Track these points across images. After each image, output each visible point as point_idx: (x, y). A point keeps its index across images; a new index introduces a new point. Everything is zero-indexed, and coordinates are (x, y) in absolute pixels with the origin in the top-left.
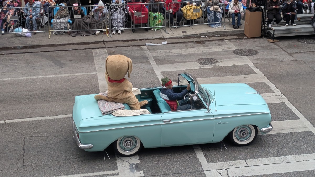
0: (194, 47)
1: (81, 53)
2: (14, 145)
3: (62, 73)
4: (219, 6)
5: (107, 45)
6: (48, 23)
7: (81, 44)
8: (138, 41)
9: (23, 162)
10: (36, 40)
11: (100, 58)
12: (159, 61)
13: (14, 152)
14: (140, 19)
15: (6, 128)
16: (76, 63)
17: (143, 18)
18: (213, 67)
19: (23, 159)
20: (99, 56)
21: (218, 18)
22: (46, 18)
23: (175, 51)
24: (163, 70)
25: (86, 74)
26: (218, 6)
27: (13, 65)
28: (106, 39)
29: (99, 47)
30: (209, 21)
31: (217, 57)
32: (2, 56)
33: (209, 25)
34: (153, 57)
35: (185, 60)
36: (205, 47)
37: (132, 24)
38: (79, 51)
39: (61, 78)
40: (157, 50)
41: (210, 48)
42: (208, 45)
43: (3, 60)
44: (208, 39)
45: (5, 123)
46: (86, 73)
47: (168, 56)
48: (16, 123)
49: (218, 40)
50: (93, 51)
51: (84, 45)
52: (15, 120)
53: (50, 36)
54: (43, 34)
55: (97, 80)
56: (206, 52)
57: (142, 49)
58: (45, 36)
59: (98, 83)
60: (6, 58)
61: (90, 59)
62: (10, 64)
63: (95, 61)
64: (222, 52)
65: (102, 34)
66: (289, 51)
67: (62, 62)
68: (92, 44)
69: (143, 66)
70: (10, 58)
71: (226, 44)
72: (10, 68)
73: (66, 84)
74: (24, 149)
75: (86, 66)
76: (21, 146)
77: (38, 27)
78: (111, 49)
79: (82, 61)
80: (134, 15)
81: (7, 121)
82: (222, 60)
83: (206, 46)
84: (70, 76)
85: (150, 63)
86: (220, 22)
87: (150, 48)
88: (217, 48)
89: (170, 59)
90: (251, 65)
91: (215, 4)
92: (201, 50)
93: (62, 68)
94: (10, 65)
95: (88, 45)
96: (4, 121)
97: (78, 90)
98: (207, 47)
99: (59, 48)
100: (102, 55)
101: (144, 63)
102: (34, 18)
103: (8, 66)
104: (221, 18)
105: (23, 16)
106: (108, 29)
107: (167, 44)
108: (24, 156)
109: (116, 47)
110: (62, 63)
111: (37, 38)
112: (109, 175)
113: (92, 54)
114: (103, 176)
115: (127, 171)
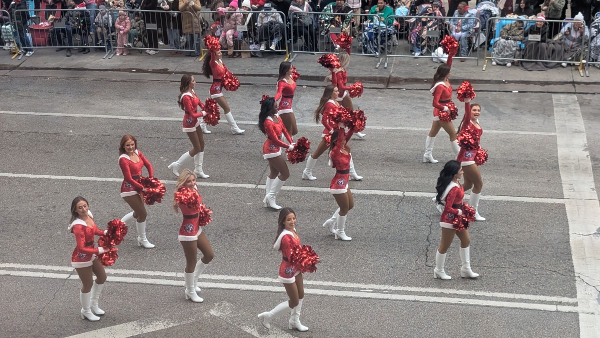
1: (532, 97)
2: (414, 232)
3: (499, 128)
5: (579, 88)
6: (484, 45)
7: (535, 83)
9: (427, 259)
10: (462, 71)
11: (565, 109)
13: (413, 243)
15: (405, 203)
16: (523, 115)
19: (426, 255)
20: (563, 106)
22: (483, 38)
25: (537, 133)
27: (423, 108)
28: (578, 78)
29: (565, 91)
32: (407, 91)
38: (531, 94)
39: (497, 136)
43: (409, 97)
45: (404, 195)
46: (539, 131)
48: (419, 198)
50: (553, 96)
51: (539, 85)
52: (418, 193)
53: (485, 65)
54: (475, 63)
55: (555, 145)
58: (478, 65)
59: (557, 151)
60: (414, 95)
61: (546, 111)
62: (419, 105)
63: (555, 113)
65: (572, 70)
67: (501, 110)
68: (552, 85)
70: (419, 96)
72: (419, 111)
73: (503, 146)
74: (429, 240)
75: (539, 120)
76: (424, 234)
78: (584, 96)
79: (534, 112)
81: (407, 194)
84: (512, 134)
93: (499, 119)
94: (419, 107)
95: (546, 86)
96: (403, 193)
97: (523, 159)
99: (497, 87)
100: (567, 104)
103: (415, 109)
106: (584, 61)
108: (428, 250)
109: (594, 94)
110: (501, 112)
111: (465, 68)
112: (560, 303)
113: (552, 102)
114: (551, 303)
115: (593, 302)
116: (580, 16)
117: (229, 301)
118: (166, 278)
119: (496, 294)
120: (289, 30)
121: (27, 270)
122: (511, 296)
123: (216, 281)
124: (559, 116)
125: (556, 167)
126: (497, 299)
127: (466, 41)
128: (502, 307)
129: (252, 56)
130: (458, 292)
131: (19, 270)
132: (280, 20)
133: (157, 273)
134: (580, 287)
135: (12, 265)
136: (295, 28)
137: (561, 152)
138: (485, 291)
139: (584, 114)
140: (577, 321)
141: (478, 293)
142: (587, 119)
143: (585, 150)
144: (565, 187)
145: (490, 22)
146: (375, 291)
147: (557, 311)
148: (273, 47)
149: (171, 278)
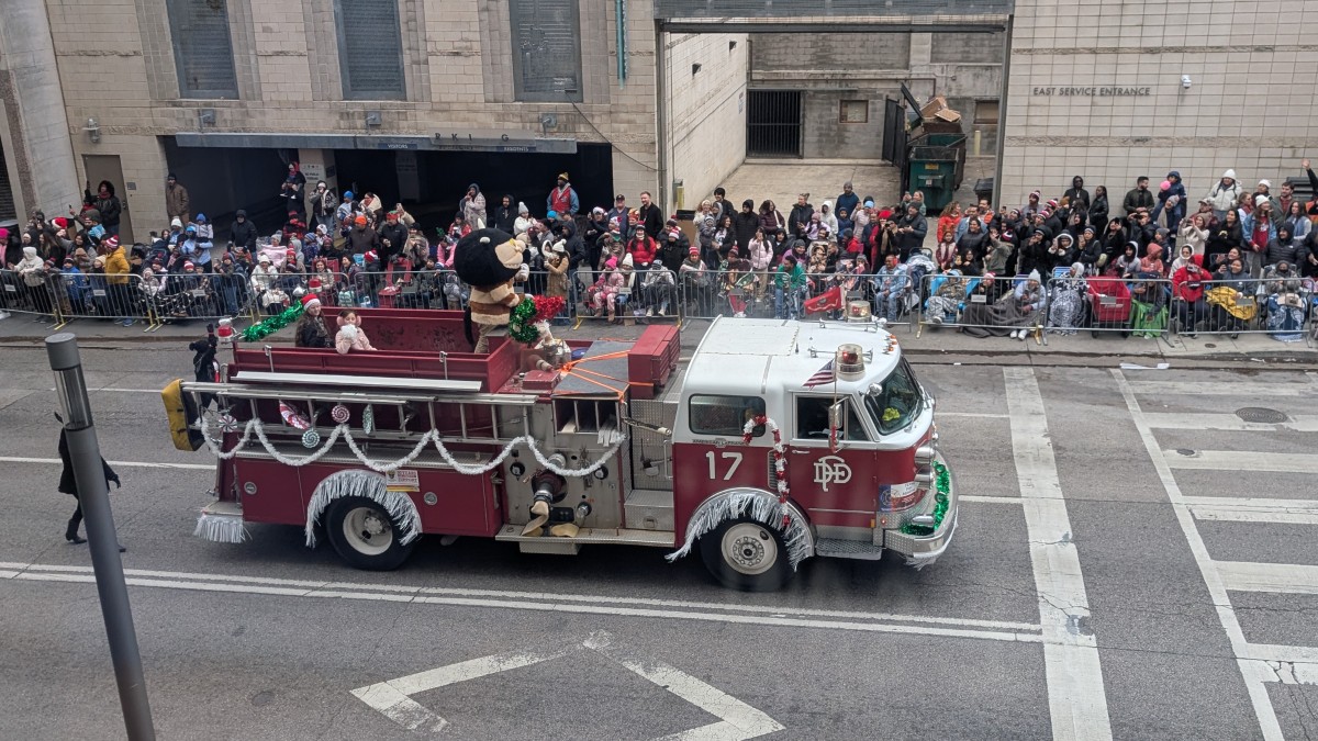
0: (1231, 381)
1: (979, 371)
3: (939, 409)
4: (1300, 294)
5: (1035, 360)
7: (981, 353)
8: (1104, 357)
11: (1019, 385)
12: (1148, 404)
14: (1112, 311)
16: (968, 392)
17: (1119, 311)
18: (1274, 429)
20: (1016, 381)
21: (1296, 323)
22: (916, 298)
23: (1187, 386)
24: (1155, 426)
25: (986, 415)
26: (1297, 296)
28: (1034, 348)
29: (1019, 363)
30: (1273, 327)
31: (1288, 407)
33: (1272, 334)
34: (1136, 395)
35: (1207, 409)
36: (1259, 384)
37: (1094, 320)
38: (977, 367)
40: (1144, 379)
41: (1270, 387)
42: (1265, 379)
44: (1267, 366)
46: (988, 413)
47: (1170, 395)
49: (1291, 370)
50: (1005, 369)
51: (986, 355)
53: (919, 332)
54: (906, 329)
55: (1009, 430)
56: (1259, 394)
57: (1111, 376)
58: (910, 332)
59: (1011, 438)
61: (996, 386)
63: (1007, 390)
64: (1297, 397)
68: (1003, 357)
69: (1110, 411)
71: (1310, 381)
75: (987, 399)
77: (898, 313)
78: (1042, 369)
79: (981, 389)
80: (1099, 302)
82: (1298, 417)
83: (1261, 381)
84: (954, 417)
85: (1126, 407)
86: (1298, 329)
87: (1129, 373)
88: (1287, 387)
89: (1173, 403)
91: (1291, 290)
92: (1248, 388)
93: (938, 398)
95: (995, 357)
97: (969, 447)
98: (1262, 384)
99: (935, 358)
100: (1022, 380)
101: (1112, 405)
102: (891, 296)
104: (1303, 323)
105: (871, 291)
106: (1041, 326)
107: (1169, 368)
109: (1054, 366)
112: (1020, 631)
113: (1003, 377)
114: (1009, 630)
115: (1061, 630)
116: (1035, 275)
117: (607, 630)
118: (530, 600)
119: (939, 620)
120: (680, 292)
121: (362, 591)
122: (959, 622)
123: (591, 604)
124: (1013, 394)
125: (1011, 458)
126: (941, 626)
127: (895, 303)
128: (948, 636)
129: (637, 323)
130: (892, 617)
131: (352, 590)
132: (671, 280)
133: (520, 594)
134: (1044, 611)
135: (344, 585)
136: (688, 289)
137: (1016, 438)
138: (926, 615)
139: (1043, 391)
140: (1042, 653)
141: (917, 619)
142: (1048, 398)
143: (1045, 436)
144: (1022, 482)
145: (923, 280)
146: (789, 616)
147: (1016, 641)
148: (662, 312)
149: (537, 601)
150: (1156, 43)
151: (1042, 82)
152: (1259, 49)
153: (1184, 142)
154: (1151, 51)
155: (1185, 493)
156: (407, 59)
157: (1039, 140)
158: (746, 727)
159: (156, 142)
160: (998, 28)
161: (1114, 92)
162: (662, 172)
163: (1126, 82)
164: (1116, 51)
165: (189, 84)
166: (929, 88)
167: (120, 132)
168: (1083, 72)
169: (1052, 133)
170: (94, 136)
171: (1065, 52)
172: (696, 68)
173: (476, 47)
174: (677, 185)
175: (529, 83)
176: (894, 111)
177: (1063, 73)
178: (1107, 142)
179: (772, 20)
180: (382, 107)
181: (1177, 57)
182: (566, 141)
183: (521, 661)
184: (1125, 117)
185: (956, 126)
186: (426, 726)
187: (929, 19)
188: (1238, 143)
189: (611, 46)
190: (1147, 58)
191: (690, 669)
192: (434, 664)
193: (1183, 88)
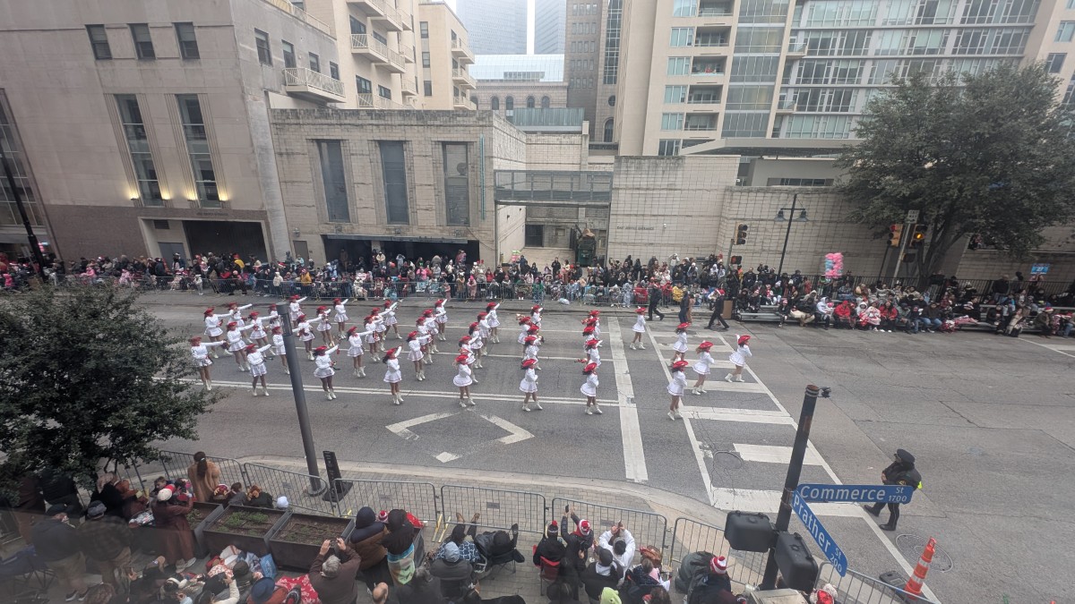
5: (618, 314)
6: (581, 297)
9: (558, 385)
10: (572, 307)
20: (612, 321)
22: (580, 294)
29: (613, 315)
45: (549, 359)
50: (608, 317)
53: (580, 305)
54: (577, 304)
59: (610, 340)
64: (699, 327)
66: (753, 332)
68: (608, 313)
70: (555, 317)
72: (554, 324)
74: (559, 377)
78: (620, 318)
89: (661, 329)
90: (722, 339)
102: (572, 293)
109: (622, 316)
112: (612, 403)
113: (607, 320)
114: (609, 403)
115: (625, 402)
116: (616, 286)
124: (611, 325)
125: (609, 346)
134: (619, 396)
139: (620, 324)
140: (619, 410)
142: (621, 327)
143: (620, 339)
144: (613, 354)
147: (611, 406)
150: (656, 213)
151: (620, 225)
152: (688, 216)
153: (664, 245)
154: (654, 216)
155: (665, 358)
156: (410, 211)
157: (620, 244)
158: (521, 436)
159: (320, 238)
160: (606, 207)
161: (643, 228)
162: (496, 250)
163: (646, 225)
164: (643, 215)
165: (332, 217)
166: (584, 226)
167: (306, 233)
168: (633, 221)
169: (623, 241)
170: (297, 234)
171: (628, 215)
172: (508, 216)
173: (434, 207)
174: (501, 255)
175: (452, 220)
176: (573, 233)
177: (626, 222)
178: (640, 244)
179: (533, 202)
180: (400, 228)
181: (663, 218)
182: (464, 240)
183: (446, 415)
184: (646, 237)
185: (593, 238)
186: (412, 438)
187: (585, 203)
188: (681, 246)
189: (480, 208)
190: (653, 218)
191: (503, 417)
192: (415, 417)
193: (664, 228)
